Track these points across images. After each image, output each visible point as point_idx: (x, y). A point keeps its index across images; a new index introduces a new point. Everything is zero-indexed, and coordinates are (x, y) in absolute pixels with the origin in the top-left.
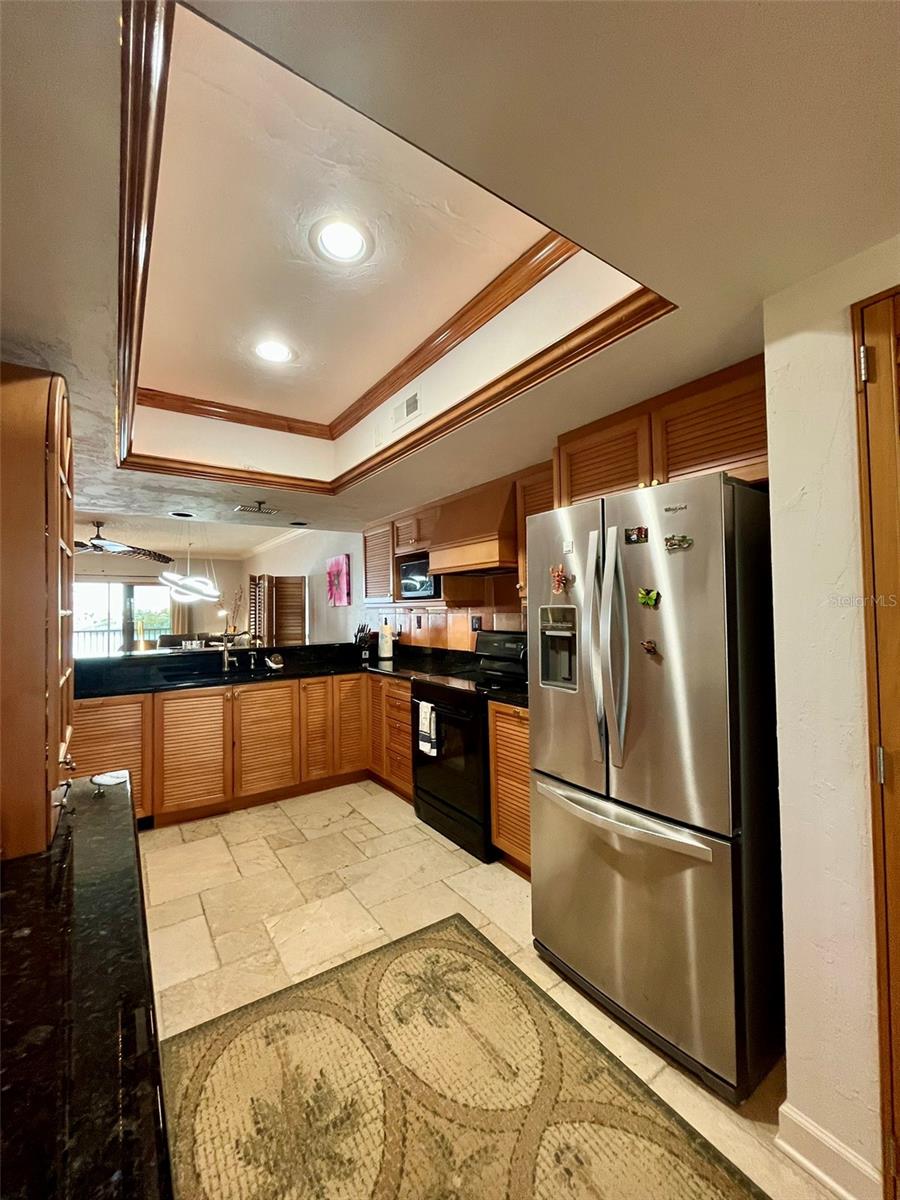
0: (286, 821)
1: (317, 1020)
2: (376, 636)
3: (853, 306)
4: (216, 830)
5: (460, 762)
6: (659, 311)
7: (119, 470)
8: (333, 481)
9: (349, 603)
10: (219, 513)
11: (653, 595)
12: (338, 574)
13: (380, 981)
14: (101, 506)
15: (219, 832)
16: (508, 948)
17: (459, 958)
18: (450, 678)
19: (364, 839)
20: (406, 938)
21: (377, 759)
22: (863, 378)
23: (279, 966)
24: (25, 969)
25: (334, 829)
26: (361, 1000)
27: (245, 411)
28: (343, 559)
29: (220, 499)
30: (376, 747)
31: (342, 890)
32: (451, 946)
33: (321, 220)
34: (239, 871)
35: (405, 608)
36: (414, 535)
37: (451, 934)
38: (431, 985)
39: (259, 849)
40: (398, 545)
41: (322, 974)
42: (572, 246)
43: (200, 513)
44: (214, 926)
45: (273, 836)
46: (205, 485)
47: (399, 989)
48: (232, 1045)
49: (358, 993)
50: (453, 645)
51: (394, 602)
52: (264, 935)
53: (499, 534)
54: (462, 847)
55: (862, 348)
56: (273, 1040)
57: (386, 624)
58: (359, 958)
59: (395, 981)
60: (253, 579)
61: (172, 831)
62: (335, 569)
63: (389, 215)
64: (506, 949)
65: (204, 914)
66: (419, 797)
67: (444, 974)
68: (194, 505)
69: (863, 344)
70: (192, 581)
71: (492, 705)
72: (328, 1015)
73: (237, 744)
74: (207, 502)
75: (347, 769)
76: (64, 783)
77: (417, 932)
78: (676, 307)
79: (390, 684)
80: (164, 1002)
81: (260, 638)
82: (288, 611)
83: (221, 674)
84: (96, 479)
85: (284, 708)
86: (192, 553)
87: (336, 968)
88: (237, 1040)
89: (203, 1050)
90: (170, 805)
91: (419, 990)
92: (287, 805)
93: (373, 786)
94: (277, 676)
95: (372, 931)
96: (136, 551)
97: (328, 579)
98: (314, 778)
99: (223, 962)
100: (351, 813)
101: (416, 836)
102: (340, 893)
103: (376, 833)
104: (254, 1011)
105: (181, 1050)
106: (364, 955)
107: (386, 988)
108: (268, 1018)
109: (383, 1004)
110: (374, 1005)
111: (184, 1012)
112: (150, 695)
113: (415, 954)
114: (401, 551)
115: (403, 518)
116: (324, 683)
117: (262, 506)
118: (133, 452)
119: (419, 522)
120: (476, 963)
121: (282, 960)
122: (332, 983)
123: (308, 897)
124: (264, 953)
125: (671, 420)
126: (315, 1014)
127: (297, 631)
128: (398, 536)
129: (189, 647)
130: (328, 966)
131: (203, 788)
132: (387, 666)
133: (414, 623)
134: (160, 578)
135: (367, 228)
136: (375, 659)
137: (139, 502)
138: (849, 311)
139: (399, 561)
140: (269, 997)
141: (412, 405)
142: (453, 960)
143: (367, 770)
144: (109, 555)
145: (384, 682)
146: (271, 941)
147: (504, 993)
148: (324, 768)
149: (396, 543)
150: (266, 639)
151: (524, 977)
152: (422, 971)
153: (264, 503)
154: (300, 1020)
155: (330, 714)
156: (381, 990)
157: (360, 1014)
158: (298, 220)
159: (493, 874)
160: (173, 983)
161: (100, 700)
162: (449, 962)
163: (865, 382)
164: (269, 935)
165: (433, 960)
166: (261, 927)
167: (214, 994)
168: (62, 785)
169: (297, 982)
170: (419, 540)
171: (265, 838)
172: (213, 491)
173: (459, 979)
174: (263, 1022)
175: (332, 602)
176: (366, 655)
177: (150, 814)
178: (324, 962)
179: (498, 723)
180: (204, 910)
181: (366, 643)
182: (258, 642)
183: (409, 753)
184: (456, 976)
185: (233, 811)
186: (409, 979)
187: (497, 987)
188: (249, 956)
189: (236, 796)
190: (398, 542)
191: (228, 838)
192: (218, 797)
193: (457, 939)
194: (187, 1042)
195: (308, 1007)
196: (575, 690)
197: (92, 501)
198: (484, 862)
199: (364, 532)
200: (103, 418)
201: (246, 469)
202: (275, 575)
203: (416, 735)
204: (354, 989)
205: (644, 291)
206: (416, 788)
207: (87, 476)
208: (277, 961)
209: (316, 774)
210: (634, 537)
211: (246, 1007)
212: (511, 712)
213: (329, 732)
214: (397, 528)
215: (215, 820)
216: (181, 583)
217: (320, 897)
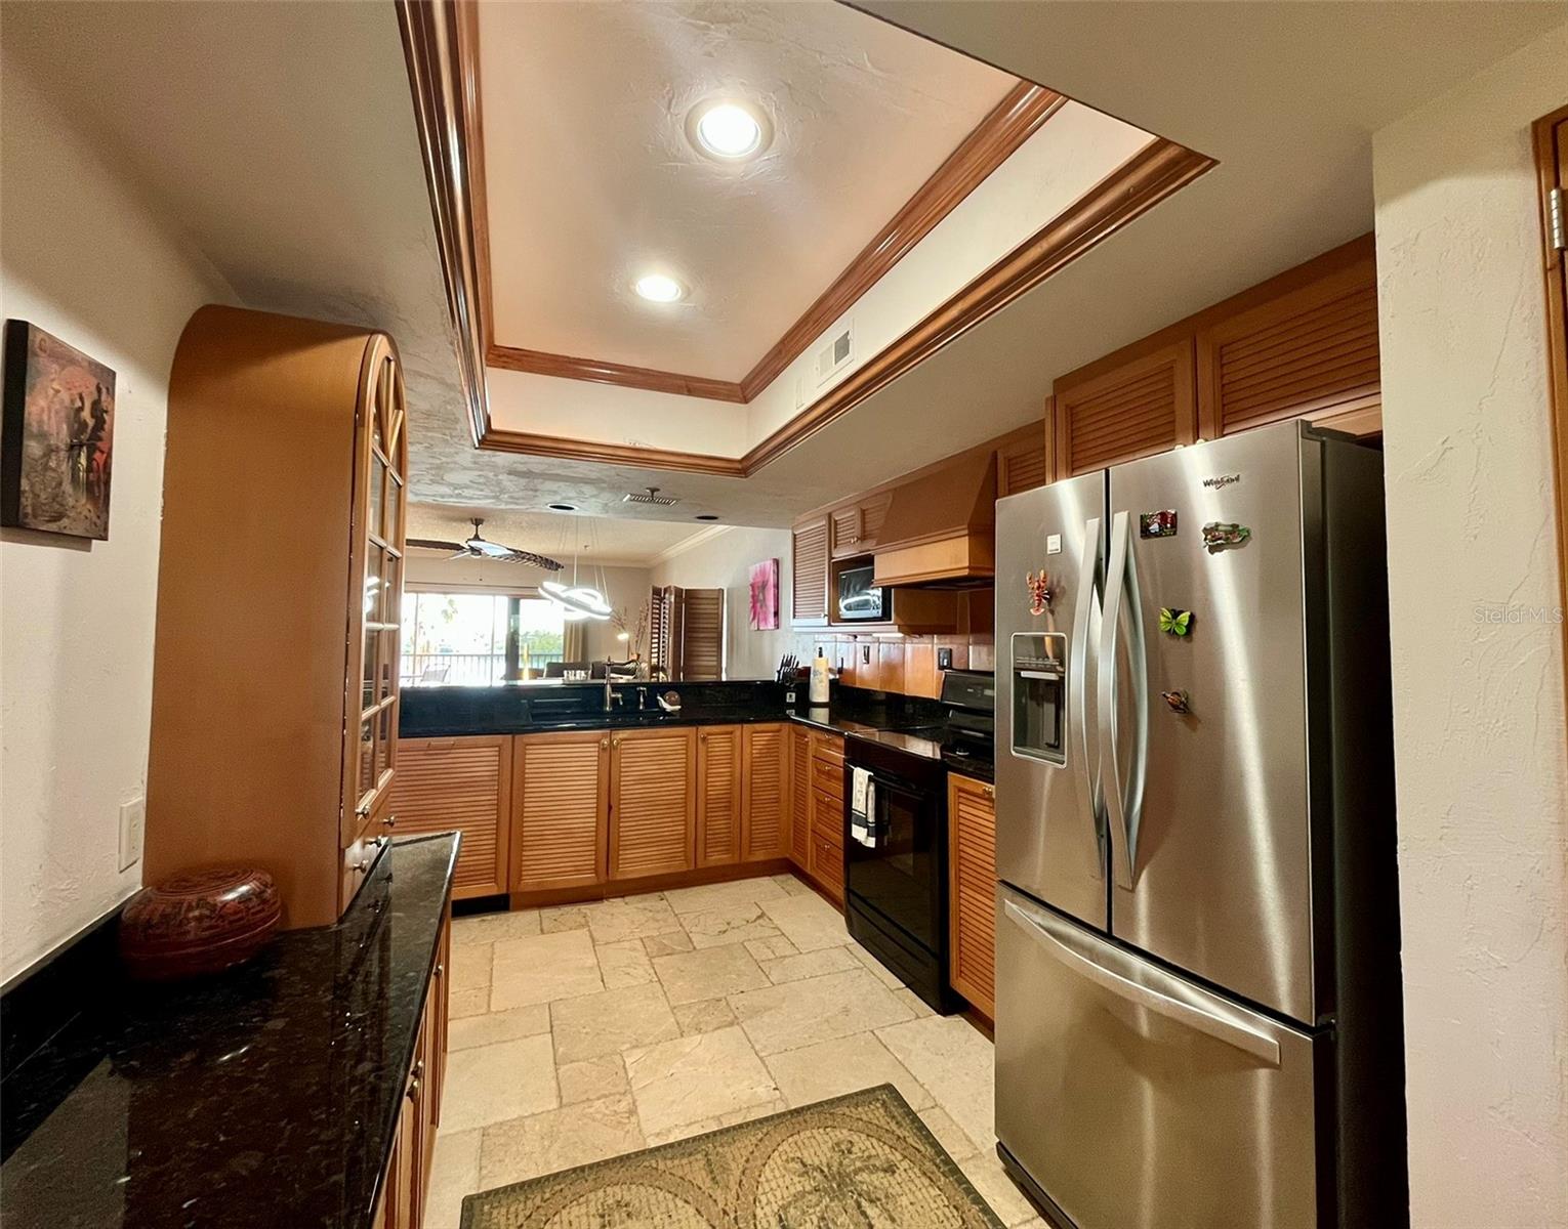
0: (672, 920)
1: (671, 1206)
2: (806, 672)
3: (1536, 124)
4: (583, 921)
5: (909, 860)
6: (1189, 171)
7: (478, 451)
8: (744, 459)
9: (777, 626)
10: (606, 504)
11: (1184, 618)
12: (764, 585)
13: (764, 1165)
14: (466, 497)
15: (587, 924)
16: (957, 1148)
17: (883, 1153)
18: (907, 736)
19: (773, 956)
20: (809, 1107)
21: (799, 843)
22: (1557, 244)
23: (633, 1119)
24: (262, 1072)
25: (733, 937)
26: (734, 1187)
27: (634, 370)
28: (770, 566)
29: (604, 485)
30: (798, 828)
31: (731, 1024)
32: (872, 1131)
33: (700, 103)
34: (603, 981)
35: (849, 634)
36: (857, 531)
37: (875, 1113)
38: (835, 1185)
39: (633, 954)
40: (835, 547)
41: (687, 1141)
42: (1056, 95)
43: (584, 505)
44: (561, 1049)
45: (651, 938)
46: (581, 468)
47: (788, 1182)
48: (557, 1218)
49: (731, 1177)
50: (911, 690)
51: (830, 625)
52: (621, 1073)
53: (969, 528)
54: (908, 986)
55: (1554, 193)
56: (609, 1222)
57: (821, 655)
58: (741, 1126)
59: (785, 1169)
60: (657, 592)
61: (530, 917)
62: (760, 579)
63: (789, 85)
64: (956, 1152)
65: (551, 1032)
66: (851, 905)
67: (857, 1171)
68: (572, 494)
69: (1557, 184)
70: (579, 593)
71: (954, 779)
72: (686, 1202)
73: (614, 809)
74: (588, 490)
75: (760, 856)
76: (373, 840)
77: (826, 1102)
78: (1214, 162)
79: (818, 740)
80: (487, 1143)
81: (663, 670)
82: (702, 635)
83: (602, 714)
84: (455, 463)
85: (676, 765)
86: (579, 558)
87: (707, 1136)
88: (563, 1212)
89: (521, 1219)
90: (529, 882)
91: (816, 1190)
92: (674, 896)
93: (792, 882)
94: (671, 721)
95: (763, 1092)
96: (519, 555)
97: (751, 593)
98: (712, 864)
99: (564, 1101)
100: (759, 917)
101: (844, 961)
102: (728, 1029)
103: (789, 951)
104: (593, 1177)
105: (495, 1212)
106: (748, 1124)
107: (770, 1177)
108: (609, 1189)
109: (764, 1199)
110: (751, 1198)
111: (507, 1160)
112: (510, 736)
113: (819, 1134)
114: (841, 554)
115: (844, 507)
116: (731, 733)
117: (655, 493)
118: (493, 427)
119: (863, 513)
120: (905, 1164)
121: (639, 1110)
122: (699, 1156)
123: (685, 1029)
124: (618, 1097)
125: (1226, 345)
126: (670, 1196)
127: (711, 662)
128: (836, 533)
129: (572, 678)
130: (696, 1131)
131: (570, 865)
132: (821, 716)
133: (861, 656)
134: (540, 589)
135: (761, 108)
136: (805, 705)
137: (508, 492)
138: (1530, 131)
139: (838, 567)
140: (614, 1160)
141: (842, 348)
142: (873, 1152)
143: (787, 859)
144: (488, 561)
145: (812, 735)
146: (629, 1083)
147: (942, 1218)
148: (727, 851)
149: (834, 542)
150: (670, 672)
151: (978, 1200)
152: (824, 1161)
153: (658, 490)
154: (648, 1200)
155: (737, 775)
156: (762, 1179)
157: (730, 1209)
158: (669, 108)
159: (949, 1032)
160: (500, 1119)
161: (452, 740)
162: (866, 1154)
163: (1562, 250)
164: (626, 1072)
165: (843, 1147)
166: (617, 1058)
167: (546, 1143)
168: (371, 843)
169: (653, 1146)
170: (863, 538)
171: (641, 939)
172: (594, 475)
173: (877, 1183)
174: (601, 1193)
175: (754, 626)
176: (791, 697)
177: (504, 891)
178: (691, 1124)
179: (961, 807)
180: (552, 1027)
181: (792, 680)
182: (661, 675)
183: (839, 838)
184: (874, 1177)
185: (607, 898)
186: (806, 1169)
187: (934, 1206)
188: (599, 1099)
189: (610, 878)
190: (836, 541)
191: (595, 934)
192: (587, 878)
193: (883, 1122)
194: (504, 1202)
195: (662, 1184)
196: (1063, 763)
197: (457, 492)
198: (939, 1013)
199: (793, 528)
200: (447, 385)
201: (631, 446)
202: (684, 588)
203: (849, 816)
204: (725, 1169)
205: (1161, 144)
206: (848, 890)
207: (444, 459)
208: (632, 1112)
209: (717, 858)
210: (1155, 527)
211: (582, 1169)
212: (980, 791)
213: (736, 803)
214: (836, 521)
215: (585, 908)
216: (564, 595)
217: (699, 1031)
